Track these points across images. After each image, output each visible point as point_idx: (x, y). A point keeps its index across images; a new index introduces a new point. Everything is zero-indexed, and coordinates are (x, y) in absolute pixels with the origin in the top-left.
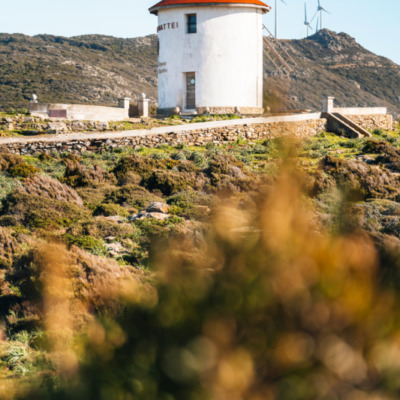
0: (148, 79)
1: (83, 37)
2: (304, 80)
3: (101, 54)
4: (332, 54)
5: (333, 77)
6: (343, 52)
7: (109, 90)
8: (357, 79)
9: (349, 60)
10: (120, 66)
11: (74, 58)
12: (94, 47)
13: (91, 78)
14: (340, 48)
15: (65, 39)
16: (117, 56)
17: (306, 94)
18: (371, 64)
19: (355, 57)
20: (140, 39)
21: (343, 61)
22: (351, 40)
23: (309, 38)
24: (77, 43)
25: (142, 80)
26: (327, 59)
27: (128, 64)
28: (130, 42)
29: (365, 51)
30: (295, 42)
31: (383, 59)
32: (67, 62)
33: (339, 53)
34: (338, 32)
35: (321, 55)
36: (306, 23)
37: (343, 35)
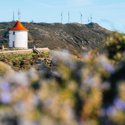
0: (53, 32)
1: (40, 23)
2: (87, 33)
3: (43, 27)
4: (94, 27)
5: (93, 32)
6: (96, 27)
7: (44, 34)
8: (99, 33)
9: (97, 29)
10: (47, 29)
11: (38, 27)
12: (42, 25)
13: (40, 32)
14: (95, 26)
15: (36, 23)
16: (47, 27)
17: (87, 36)
18: (102, 30)
19: (98, 28)
20: (52, 24)
21: (96, 29)
22: (98, 24)
23: (89, 24)
24: (39, 24)
25: (52, 32)
26: (92, 28)
27: (49, 29)
28: (50, 24)
29: (100, 27)
30: (86, 25)
31: (104, 29)
32: (36, 28)
33: (95, 27)
34: (95, 23)
35: (91, 28)
36: (89, 21)
37: (96, 23)
